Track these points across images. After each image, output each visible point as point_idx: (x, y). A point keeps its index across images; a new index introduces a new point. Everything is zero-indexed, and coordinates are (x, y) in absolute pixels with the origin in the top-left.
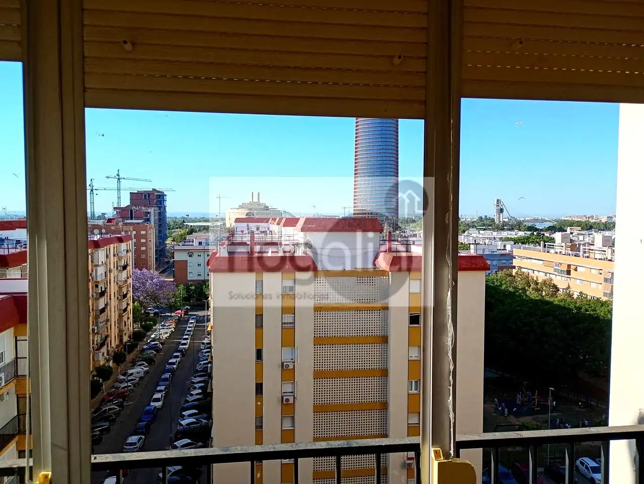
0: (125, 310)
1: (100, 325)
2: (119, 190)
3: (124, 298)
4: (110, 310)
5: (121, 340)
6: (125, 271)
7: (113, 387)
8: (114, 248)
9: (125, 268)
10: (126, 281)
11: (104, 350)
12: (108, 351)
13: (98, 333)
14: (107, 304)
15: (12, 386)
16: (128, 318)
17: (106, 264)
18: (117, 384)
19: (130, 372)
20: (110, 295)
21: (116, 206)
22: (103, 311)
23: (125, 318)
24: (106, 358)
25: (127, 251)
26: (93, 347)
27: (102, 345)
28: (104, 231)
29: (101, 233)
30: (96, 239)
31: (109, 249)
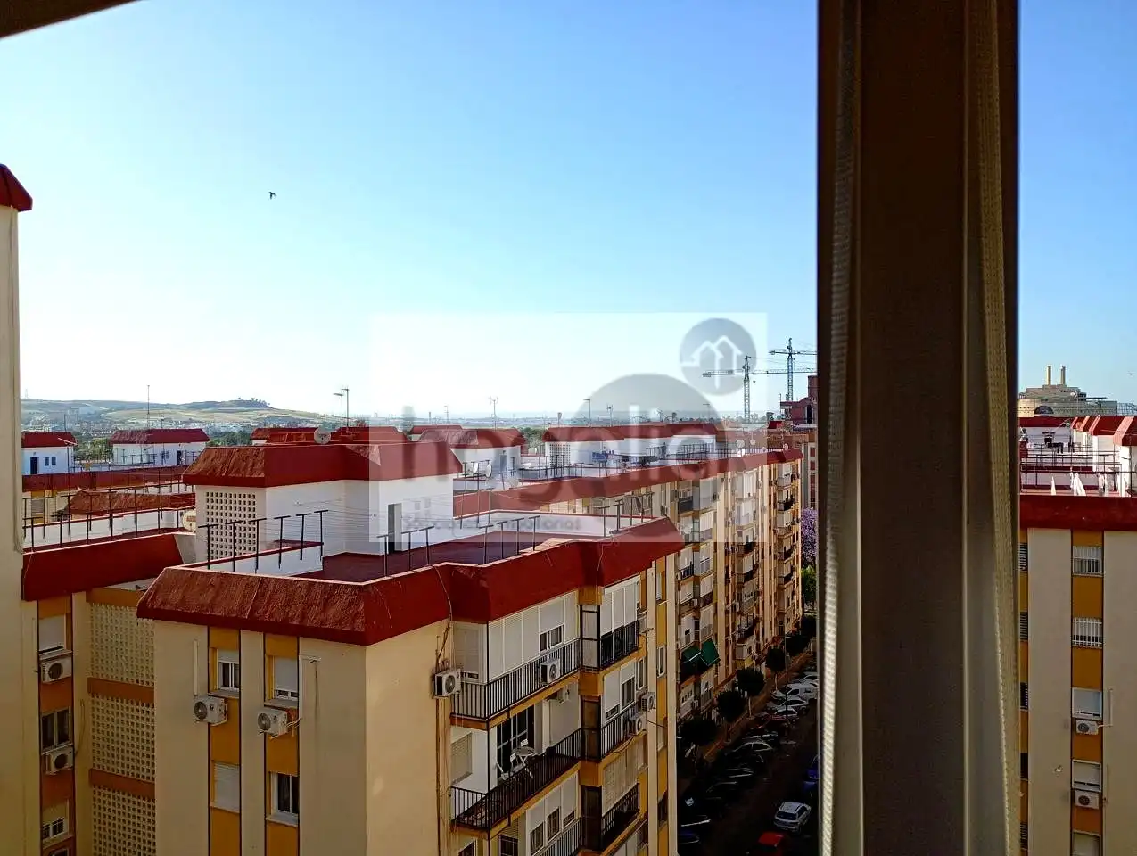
0: (788, 579)
1: (745, 600)
2: (790, 373)
3: (786, 558)
4: (763, 576)
5: (781, 630)
6: (789, 511)
7: (765, 709)
8: (770, 471)
9: (788, 505)
10: (790, 529)
11: (751, 642)
12: (758, 646)
13: (741, 613)
14: (757, 565)
15: (573, 682)
16: (794, 593)
17: (756, 498)
18: (771, 705)
19: (793, 687)
20: (763, 550)
21: (783, 400)
22: (749, 576)
23: (788, 593)
24: (753, 658)
25: (793, 477)
26: (733, 636)
27: (748, 633)
28: (753, 442)
29: (747, 446)
30: (740, 456)
31: (762, 472)
